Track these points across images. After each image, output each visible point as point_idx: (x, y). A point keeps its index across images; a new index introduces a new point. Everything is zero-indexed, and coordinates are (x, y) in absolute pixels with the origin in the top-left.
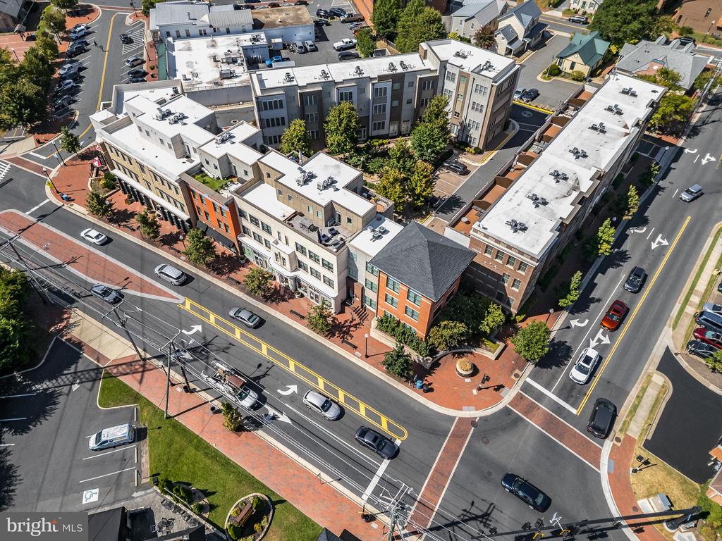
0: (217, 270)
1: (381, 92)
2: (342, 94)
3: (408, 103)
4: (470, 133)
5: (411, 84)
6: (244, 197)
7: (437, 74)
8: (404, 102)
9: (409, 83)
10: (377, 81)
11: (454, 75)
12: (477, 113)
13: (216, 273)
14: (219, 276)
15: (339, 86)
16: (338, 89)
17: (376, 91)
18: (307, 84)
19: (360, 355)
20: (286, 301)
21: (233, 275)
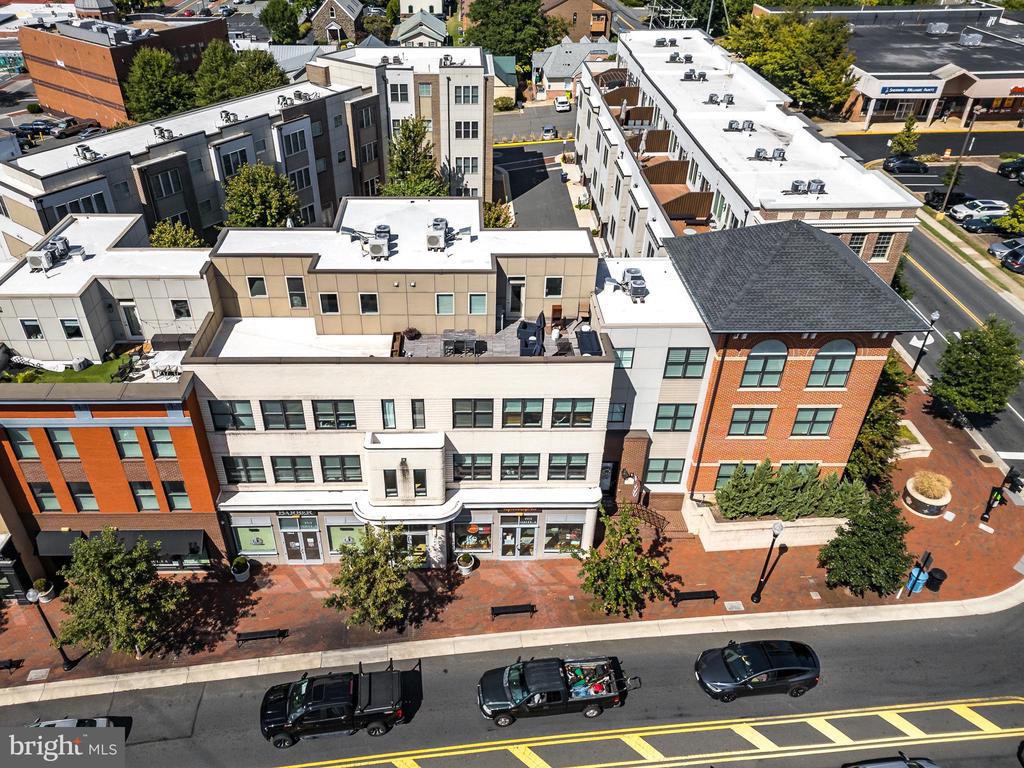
0: (184, 641)
1: (296, 143)
2: (227, 158)
3: (340, 161)
4: (465, 182)
5: (340, 120)
6: (225, 353)
7: (375, 92)
8: (335, 158)
9: (336, 118)
10: (282, 122)
11: (404, 87)
12: (470, 141)
13: (185, 650)
14: (201, 654)
15: (216, 142)
16: (217, 148)
17: (286, 141)
18: (149, 148)
19: (739, 605)
20: (450, 599)
21: (244, 625)
